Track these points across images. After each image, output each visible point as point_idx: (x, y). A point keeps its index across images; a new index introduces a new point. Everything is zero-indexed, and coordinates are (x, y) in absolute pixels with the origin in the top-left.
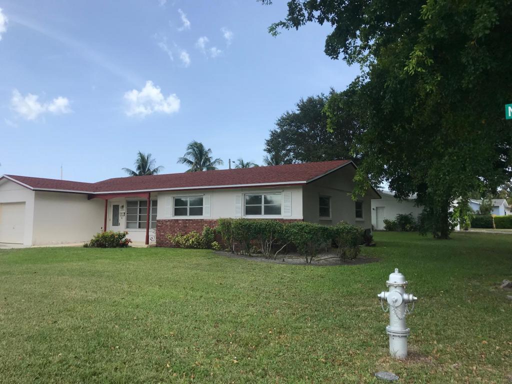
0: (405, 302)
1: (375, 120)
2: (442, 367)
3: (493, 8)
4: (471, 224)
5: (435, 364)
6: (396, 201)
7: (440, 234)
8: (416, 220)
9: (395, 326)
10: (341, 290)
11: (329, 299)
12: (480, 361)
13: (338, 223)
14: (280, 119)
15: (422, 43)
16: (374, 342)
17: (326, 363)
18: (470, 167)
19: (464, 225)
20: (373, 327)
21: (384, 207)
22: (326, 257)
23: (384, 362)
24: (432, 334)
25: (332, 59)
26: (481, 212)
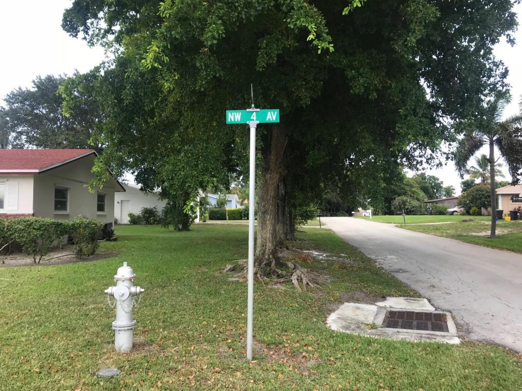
0: (132, 295)
1: (116, 110)
2: (164, 352)
3: (220, 22)
4: (209, 216)
5: (158, 351)
6: (142, 194)
7: (181, 227)
8: (160, 214)
9: (122, 319)
10: (71, 290)
11: (55, 301)
12: (198, 341)
13: (75, 218)
14: (9, 94)
15: (159, 39)
16: (99, 341)
17: (40, 373)
18: (202, 164)
19: (203, 217)
20: (101, 325)
21: (129, 201)
22: (60, 255)
23: (107, 359)
24: (159, 323)
25: (70, 35)
26: (218, 206)
